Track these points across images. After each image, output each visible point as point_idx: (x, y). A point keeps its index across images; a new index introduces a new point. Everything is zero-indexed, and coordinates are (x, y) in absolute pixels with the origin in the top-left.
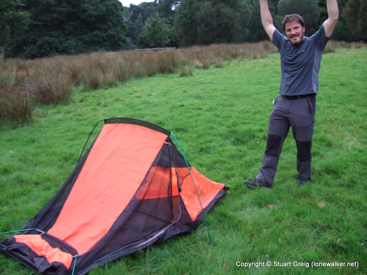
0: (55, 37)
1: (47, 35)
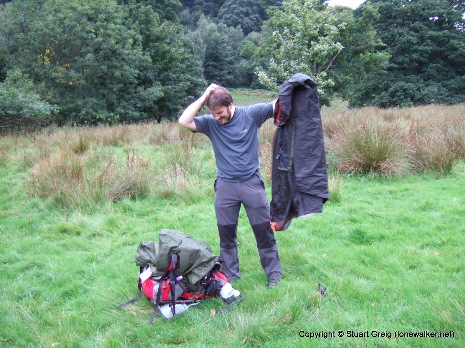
0: (412, 82)
1: (402, 80)
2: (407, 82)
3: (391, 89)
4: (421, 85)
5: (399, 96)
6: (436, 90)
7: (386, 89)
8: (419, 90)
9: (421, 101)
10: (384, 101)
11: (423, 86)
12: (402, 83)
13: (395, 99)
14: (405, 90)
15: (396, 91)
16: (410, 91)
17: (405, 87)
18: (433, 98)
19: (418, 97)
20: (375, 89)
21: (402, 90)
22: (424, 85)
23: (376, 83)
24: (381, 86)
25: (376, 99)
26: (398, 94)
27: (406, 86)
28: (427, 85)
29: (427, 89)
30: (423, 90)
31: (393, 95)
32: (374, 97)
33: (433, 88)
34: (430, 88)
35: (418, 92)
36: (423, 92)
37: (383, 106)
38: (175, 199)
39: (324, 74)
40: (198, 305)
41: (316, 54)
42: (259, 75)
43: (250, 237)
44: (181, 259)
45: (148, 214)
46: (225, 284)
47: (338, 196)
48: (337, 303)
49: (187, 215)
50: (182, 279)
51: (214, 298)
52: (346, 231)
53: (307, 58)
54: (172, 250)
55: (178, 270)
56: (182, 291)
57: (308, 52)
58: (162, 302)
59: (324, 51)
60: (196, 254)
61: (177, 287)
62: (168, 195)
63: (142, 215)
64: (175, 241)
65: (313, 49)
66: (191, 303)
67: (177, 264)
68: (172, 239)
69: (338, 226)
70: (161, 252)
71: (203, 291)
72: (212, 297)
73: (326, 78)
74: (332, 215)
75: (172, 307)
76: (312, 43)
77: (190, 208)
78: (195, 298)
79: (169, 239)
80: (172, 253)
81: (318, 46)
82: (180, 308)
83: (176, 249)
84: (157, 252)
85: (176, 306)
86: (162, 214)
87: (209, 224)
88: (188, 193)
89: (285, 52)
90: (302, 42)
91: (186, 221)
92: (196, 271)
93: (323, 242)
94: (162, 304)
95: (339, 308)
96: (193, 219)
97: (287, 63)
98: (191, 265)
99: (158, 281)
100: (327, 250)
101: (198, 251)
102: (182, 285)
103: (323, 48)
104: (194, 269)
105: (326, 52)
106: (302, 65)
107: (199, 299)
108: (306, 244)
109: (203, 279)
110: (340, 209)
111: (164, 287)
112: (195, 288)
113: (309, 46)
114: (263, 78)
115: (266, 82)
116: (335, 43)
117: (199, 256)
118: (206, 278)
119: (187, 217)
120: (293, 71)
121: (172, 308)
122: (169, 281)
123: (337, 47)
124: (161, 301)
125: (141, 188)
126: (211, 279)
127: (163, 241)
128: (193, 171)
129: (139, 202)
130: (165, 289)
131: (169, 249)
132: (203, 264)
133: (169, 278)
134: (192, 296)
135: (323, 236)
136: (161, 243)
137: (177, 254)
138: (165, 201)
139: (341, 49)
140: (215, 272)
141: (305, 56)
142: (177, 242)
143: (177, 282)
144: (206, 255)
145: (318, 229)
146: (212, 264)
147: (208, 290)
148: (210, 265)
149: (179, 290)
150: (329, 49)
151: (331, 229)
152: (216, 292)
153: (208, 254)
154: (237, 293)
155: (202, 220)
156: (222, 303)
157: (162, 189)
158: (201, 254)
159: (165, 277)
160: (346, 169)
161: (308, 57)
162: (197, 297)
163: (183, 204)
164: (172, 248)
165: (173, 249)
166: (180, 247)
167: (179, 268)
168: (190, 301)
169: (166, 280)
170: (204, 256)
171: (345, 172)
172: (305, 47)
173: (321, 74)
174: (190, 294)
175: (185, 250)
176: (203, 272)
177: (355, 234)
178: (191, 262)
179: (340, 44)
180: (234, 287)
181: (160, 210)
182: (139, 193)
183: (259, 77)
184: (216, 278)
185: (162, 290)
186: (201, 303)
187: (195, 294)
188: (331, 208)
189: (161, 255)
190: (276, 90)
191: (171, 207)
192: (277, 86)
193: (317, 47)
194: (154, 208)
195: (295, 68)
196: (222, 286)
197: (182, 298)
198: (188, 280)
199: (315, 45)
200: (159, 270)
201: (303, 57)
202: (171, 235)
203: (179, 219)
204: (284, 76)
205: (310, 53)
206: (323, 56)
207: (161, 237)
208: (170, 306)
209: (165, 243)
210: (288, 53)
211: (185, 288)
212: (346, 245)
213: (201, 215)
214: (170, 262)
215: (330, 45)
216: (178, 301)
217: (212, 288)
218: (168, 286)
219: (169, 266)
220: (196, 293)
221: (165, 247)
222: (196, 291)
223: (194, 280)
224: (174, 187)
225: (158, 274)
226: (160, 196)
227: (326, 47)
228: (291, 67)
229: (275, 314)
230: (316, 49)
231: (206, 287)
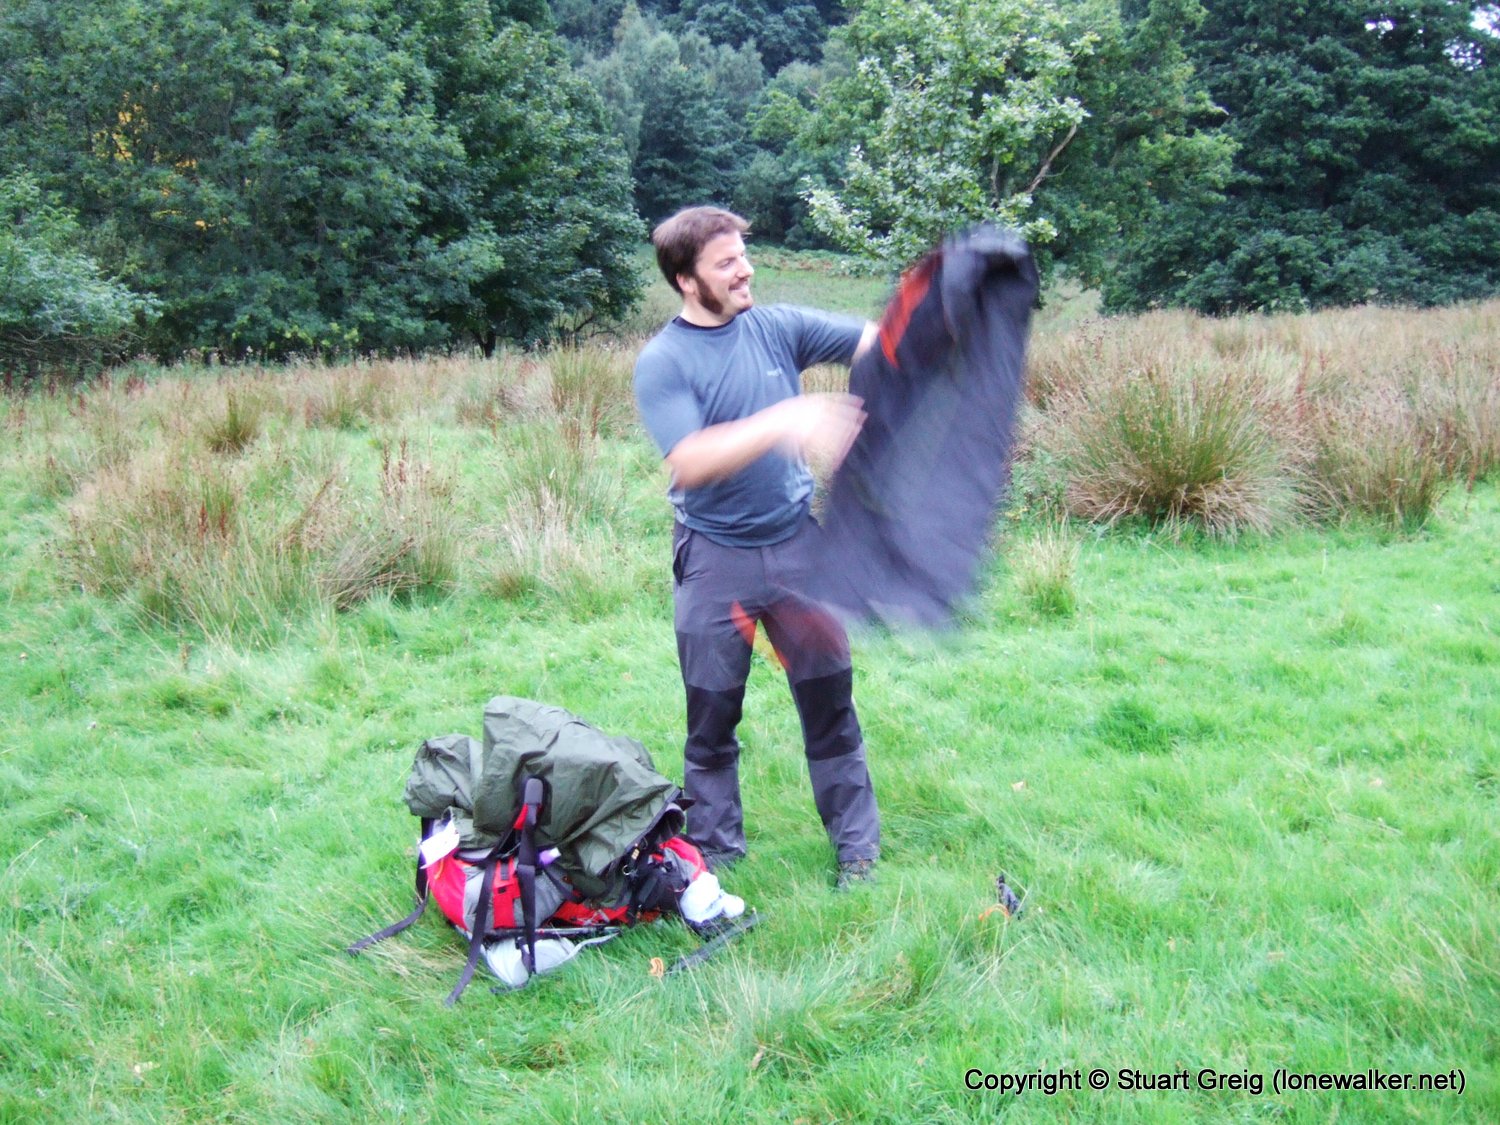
0: (1306, 233)
1: (1276, 227)
2: (1290, 232)
3: (1239, 255)
4: (1334, 243)
5: (1265, 277)
6: (1382, 260)
7: (1224, 252)
8: (1327, 257)
9: (1336, 294)
10: (1215, 293)
11: (1340, 247)
12: (1274, 236)
13: (1251, 286)
14: (1282, 258)
15: (1255, 261)
16: (1300, 262)
17: (1285, 249)
18: (1373, 285)
19: (1326, 280)
20: (1188, 254)
21: (1273, 259)
22: (1343, 241)
23: (1190, 233)
24: (1205, 244)
25: (1189, 286)
26: (1260, 270)
27: (1287, 243)
28: (1355, 244)
29: (1352, 254)
30: (1342, 258)
31: (1244, 272)
32: (1184, 280)
33: (1374, 252)
34: (1363, 251)
35: (1325, 265)
36: (1342, 264)
37: (1212, 307)
38: (538, 603)
39: (1025, 199)
40: (610, 941)
41: (997, 136)
42: (811, 201)
43: (781, 727)
44: (555, 792)
45: (448, 649)
46: (695, 877)
47: (1065, 596)
48: (1057, 939)
49: (577, 652)
50: (558, 859)
51: (661, 922)
52: (1089, 707)
53: (970, 147)
54: (526, 763)
55: (547, 829)
56: (557, 897)
57: (972, 128)
58: (493, 932)
59: (1024, 124)
60: (603, 776)
61: (542, 884)
62: (513, 590)
63: (428, 653)
64: (535, 734)
65: (989, 120)
66: (587, 936)
67: (544, 809)
68: (526, 727)
69: (1063, 693)
70: (491, 771)
71: (627, 899)
72: (656, 917)
73: (1030, 215)
74: (1044, 655)
75: (526, 947)
76: (986, 98)
77: (585, 631)
78: (601, 921)
79: (516, 729)
80: (526, 773)
81: (1004, 107)
82: (552, 952)
83: (540, 760)
84: (478, 770)
85: (539, 944)
86: (493, 651)
87: (646, 684)
88: (581, 581)
89: (898, 129)
90: (954, 95)
91: (571, 674)
92: (603, 832)
93: (1015, 742)
94: (492, 940)
95: (1064, 956)
96: (595, 667)
97: (904, 164)
98: (588, 813)
99: (481, 865)
100: (1026, 768)
101: (610, 769)
102: (558, 876)
103: (1022, 115)
104: (596, 825)
105: (1030, 128)
106: (954, 170)
107: (614, 922)
108: (959, 750)
109: (625, 859)
110: (1069, 637)
111: (498, 883)
112: (599, 887)
113: (977, 110)
114: (826, 212)
115: (835, 225)
116: (1062, 101)
117: (615, 783)
118: (635, 855)
119: (575, 660)
120: (922, 189)
121: (523, 953)
122: (515, 865)
123: (1067, 112)
124: (490, 930)
125: (428, 565)
126: (650, 861)
127: (497, 734)
128: (595, 512)
129: (421, 610)
130: (502, 890)
131: (517, 758)
132: (625, 810)
133: (516, 854)
134: (588, 915)
135: (1017, 723)
136: (490, 741)
137: (541, 777)
138: (505, 606)
139: (1079, 120)
140: (665, 838)
141: (961, 140)
142: (541, 739)
143: (540, 869)
144: (637, 780)
145: (997, 700)
146: (657, 809)
147: (643, 896)
148: (650, 813)
149: (547, 895)
150: (1042, 120)
151: (1040, 701)
152: (667, 903)
153: (642, 777)
154: (734, 906)
155: (623, 668)
156: (689, 938)
157: (496, 568)
158: (620, 778)
159: (504, 851)
160: (1090, 509)
161: (972, 145)
162: (606, 918)
163: (564, 617)
164: (526, 757)
165: (529, 763)
166: (552, 754)
167: (548, 821)
168: (585, 930)
169: (506, 861)
170: (631, 783)
171: (1089, 517)
172: (964, 114)
173: (1013, 201)
174: (584, 906)
175: (568, 765)
176: (627, 836)
177: (1117, 717)
178: (588, 802)
179: (1076, 103)
180: (726, 887)
181: (487, 636)
182: (421, 582)
183: (813, 207)
184: (669, 855)
185: (492, 895)
186: (620, 936)
187: (600, 907)
188: (1042, 633)
189: (491, 782)
190: (867, 250)
191: (526, 627)
192: (871, 237)
193: (1002, 112)
194: (470, 631)
195: (929, 179)
196: (687, 884)
197: (556, 920)
198: (578, 861)
199: (997, 106)
200: (483, 828)
201: (956, 145)
202: (521, 715)
203: (550, 666)
204: (893, 206)
205: (978, 131)
206: (1019, 141)
207: (492, 723)
208: (518, 946)
209: (502, 741)
210: (907, 130)
211: (569, 888)
212: (1089, 752)
213: (622, 655)
214: (518, 803)
215: (1044, 107)
216: (544, 930)
217: (655, 890)
218: (513, 881)
219: (516, 816)
220: (604, 904)
221: (502, 755)
222: (603, 896)
223: (597, 860)
224: (536, 564)
225: (480, 841)
226: (488, 590)
227: (1031, 112)
228: (917, 177)
229: (858, 974)
230: (998, 119)
231: (635, 886)
